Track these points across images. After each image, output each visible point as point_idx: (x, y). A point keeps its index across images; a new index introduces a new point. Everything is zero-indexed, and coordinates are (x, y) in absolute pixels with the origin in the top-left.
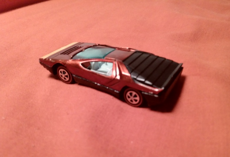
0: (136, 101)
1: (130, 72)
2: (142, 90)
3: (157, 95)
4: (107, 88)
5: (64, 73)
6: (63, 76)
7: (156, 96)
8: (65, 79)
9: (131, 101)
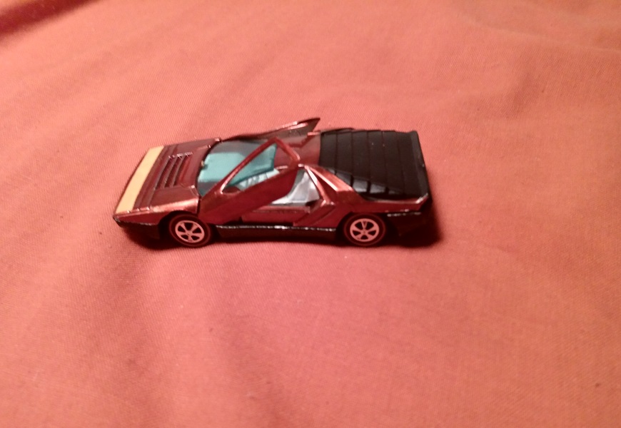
0: (373, 233)
1: (349, 183)
2: (387, 211)
3: (418, 211)
4: (307, 229)
5: (189, 226)
6: (190, 233)
7: (417, 214)
8: (195, 238)
9: (365, 237)
